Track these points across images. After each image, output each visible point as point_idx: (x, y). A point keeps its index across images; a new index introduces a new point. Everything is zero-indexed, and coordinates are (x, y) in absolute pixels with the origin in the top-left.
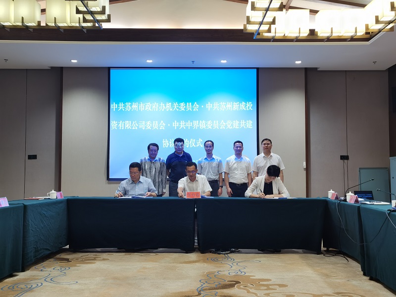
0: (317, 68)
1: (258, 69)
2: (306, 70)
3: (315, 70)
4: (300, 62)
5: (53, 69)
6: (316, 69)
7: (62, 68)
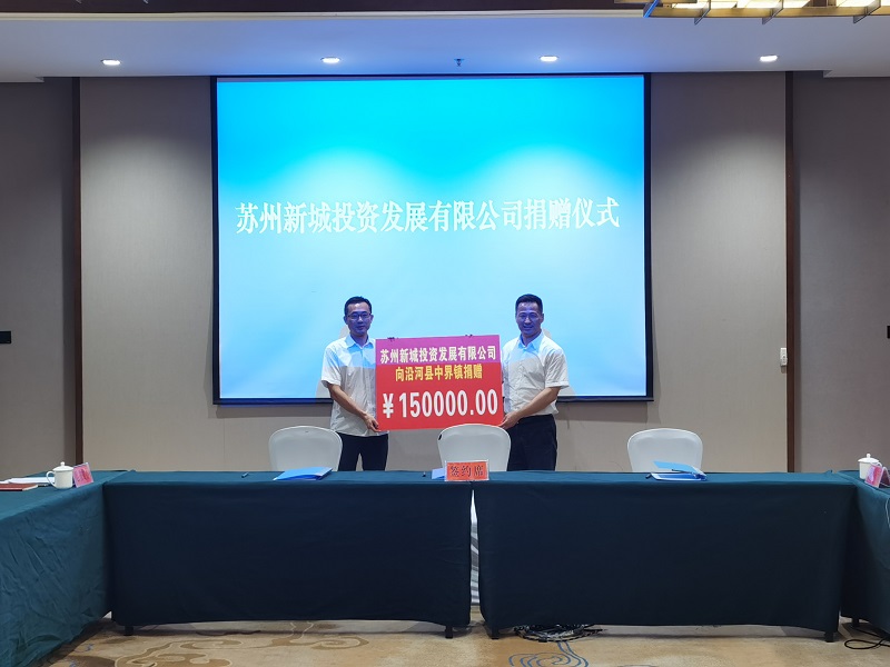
0: (822, 72)
1: (648, 77)
2: (790, 76)
3: (816, 75)
4: (773, 58)
5: (52, 83)
6: (820, 73)
7: (76, 81)
